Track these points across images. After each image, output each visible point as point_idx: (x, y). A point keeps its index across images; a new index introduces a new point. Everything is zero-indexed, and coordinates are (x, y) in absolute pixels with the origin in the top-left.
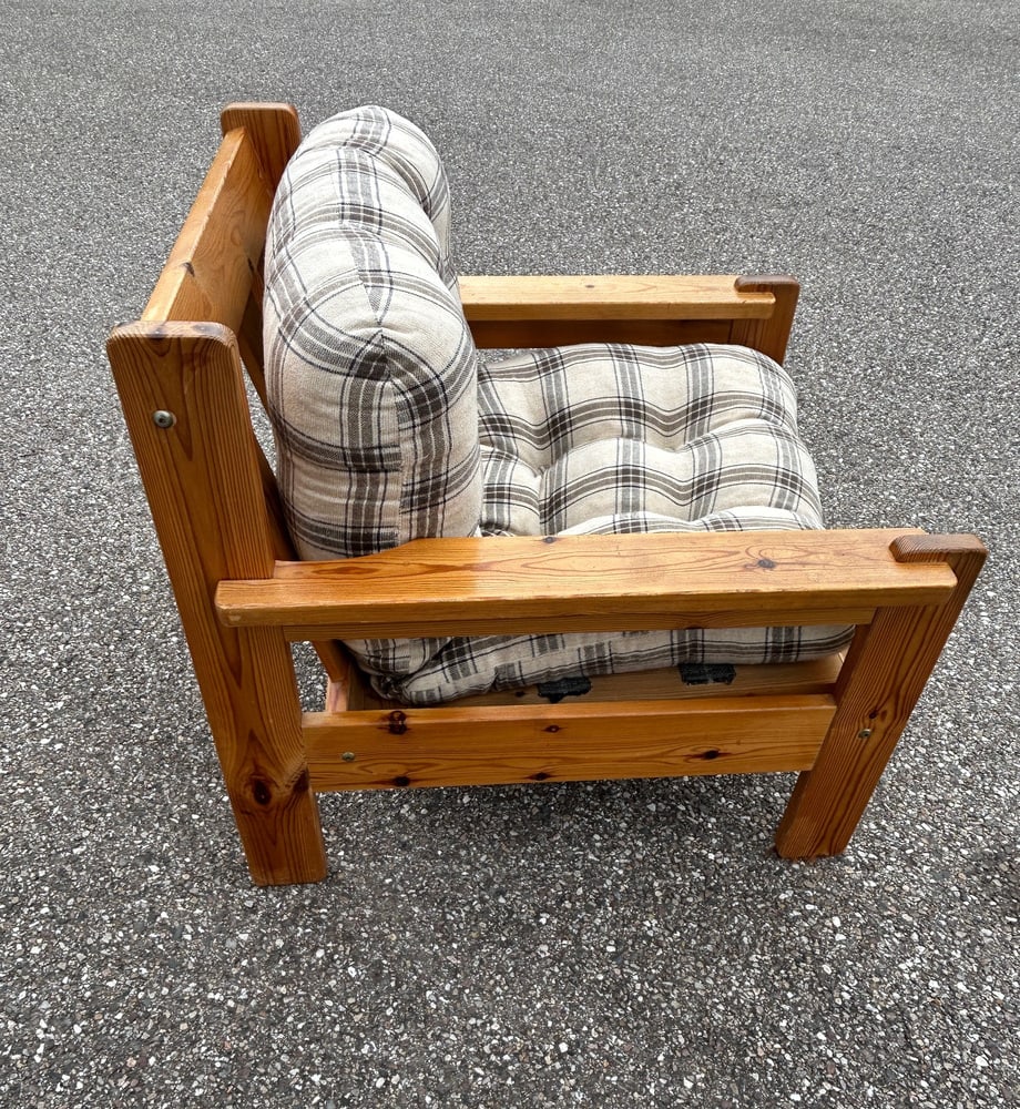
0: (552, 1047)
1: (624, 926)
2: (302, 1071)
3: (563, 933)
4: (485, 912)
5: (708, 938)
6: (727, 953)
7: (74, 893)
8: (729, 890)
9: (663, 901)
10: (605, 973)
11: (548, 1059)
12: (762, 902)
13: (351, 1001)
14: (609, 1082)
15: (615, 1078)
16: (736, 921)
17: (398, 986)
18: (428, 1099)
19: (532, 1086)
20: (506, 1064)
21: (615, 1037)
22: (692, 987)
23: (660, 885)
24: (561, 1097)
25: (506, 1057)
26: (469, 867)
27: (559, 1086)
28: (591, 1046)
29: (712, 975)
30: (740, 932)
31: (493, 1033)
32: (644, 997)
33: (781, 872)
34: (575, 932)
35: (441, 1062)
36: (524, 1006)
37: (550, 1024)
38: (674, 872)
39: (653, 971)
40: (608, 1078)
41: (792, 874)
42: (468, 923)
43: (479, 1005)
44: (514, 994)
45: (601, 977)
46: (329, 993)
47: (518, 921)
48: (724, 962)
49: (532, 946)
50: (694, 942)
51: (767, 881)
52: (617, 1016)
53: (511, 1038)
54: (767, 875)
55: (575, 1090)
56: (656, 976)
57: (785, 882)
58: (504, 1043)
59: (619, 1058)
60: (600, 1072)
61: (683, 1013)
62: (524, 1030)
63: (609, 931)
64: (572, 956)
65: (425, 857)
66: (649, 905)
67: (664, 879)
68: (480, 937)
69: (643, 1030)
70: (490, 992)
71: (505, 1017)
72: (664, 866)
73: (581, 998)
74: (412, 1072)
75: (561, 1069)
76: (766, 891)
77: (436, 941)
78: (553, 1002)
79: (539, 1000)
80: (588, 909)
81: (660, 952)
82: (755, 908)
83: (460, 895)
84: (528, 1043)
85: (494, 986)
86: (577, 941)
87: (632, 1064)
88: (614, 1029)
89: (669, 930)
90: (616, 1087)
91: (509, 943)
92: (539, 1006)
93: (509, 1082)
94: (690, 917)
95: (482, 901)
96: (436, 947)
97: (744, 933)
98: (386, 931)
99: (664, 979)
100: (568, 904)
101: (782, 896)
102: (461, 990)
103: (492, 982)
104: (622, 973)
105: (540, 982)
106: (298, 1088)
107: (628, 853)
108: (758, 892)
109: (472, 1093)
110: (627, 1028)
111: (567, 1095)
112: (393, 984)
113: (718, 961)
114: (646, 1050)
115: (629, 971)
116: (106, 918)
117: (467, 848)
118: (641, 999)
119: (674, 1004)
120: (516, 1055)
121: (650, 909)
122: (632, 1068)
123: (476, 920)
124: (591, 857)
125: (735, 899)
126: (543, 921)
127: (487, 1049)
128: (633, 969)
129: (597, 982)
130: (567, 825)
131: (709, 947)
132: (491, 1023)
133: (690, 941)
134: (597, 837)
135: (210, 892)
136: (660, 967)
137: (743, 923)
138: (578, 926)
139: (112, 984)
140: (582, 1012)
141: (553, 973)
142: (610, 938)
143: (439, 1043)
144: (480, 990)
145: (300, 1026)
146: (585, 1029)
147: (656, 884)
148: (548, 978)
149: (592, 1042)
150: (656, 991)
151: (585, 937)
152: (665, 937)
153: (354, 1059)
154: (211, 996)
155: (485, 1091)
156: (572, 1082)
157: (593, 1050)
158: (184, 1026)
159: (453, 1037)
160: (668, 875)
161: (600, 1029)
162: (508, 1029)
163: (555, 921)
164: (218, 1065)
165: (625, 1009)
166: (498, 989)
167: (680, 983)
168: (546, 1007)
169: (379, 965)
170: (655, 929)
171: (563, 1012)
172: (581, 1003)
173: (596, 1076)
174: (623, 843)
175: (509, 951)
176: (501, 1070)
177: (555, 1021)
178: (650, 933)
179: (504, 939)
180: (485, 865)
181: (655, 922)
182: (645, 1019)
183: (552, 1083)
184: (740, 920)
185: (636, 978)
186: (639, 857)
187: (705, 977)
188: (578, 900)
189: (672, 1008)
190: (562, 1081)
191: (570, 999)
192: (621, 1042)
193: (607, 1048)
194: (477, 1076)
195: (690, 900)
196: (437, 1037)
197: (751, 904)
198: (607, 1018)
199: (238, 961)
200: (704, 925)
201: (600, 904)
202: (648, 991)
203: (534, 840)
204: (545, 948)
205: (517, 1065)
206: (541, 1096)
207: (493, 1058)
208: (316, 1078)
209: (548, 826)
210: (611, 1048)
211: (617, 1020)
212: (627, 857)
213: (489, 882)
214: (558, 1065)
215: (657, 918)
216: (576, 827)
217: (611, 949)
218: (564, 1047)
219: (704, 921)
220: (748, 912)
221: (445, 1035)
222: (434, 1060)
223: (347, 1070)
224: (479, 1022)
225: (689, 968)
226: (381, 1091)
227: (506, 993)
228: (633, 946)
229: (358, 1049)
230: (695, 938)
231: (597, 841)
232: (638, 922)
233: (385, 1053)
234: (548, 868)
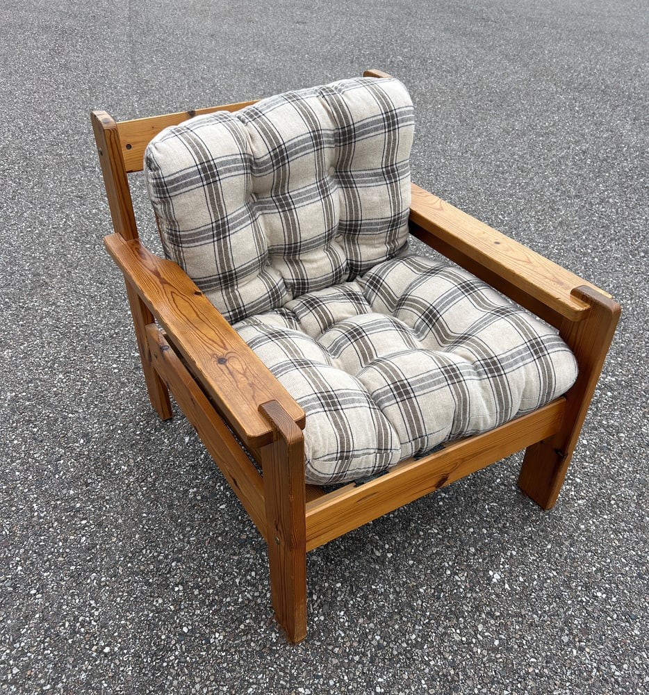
0: (103, 644)
1: (206, 625)
2: (20, 561)
3: (176, 602)
4: (160, 562)
5: (234, 671)
6: (232, 687)
7: (50, 430)
8: (278, 658)
9: (240, 632)
10: (168, 637)
11: (95, 647)
12: (286, 681)
13: (68, 550)
14: (102, 684)
15: (106, 685)
16: (260, 677)
17: (89, 561)
18: (37, 616)
19: (74, 651)
20: (79, 632)
21: (131, 668)
22: (194, 684)
23: (249, 623)
24: (77, 669)
25: (82, 630)
26: (182, 537)
27: (83, 663)
28: (117, 662)
29: (210, 689)
30: (253, 683)
31: (92, 615)
32: (168, 665)
33: (318, 677)
34: (182, 607)
35: (60, 607)
36: (117, 616)
37: (116, 634)
38: (264, 624)
39: (188, 658)
40: (104, 682)
41: (324, 684)
42: (147, 561)
43: (103, 598)
44: (121, 607)
45: (163, 637)
46: (65, 540)
47: (167, 579)
48: (225, 689)
49: (156, 595)
50: (225, 665)
51: (304, 674)
52: (145, 660)
53: (95, 624)
54: (309, 672)
55: (86, 672)
56: (186, 662)
57: (313, 684)
58: (90, 623)
59: (119, 679)
60: (104, 676)
61: (173, 690)
62: (104, 626)
63: (197, 621)
64: (165, 616)
65: (171, 518)
66: (230, 628)
67: (255, 623)
68: (143, 571)
69: (146, 678)
70: (114, 597)
71: (104, 613)
72: (264, 616)
73: (143, 637)
74: (46, 599)
75: (92, 657)
76: (296, 678)
77: (126, 556)
78: (130, 627)
79: (126, 620)
80: (203, 602)
81: (204, 653)
82: (279, 679)
83: (161, 546)
84: (98, 633)
85: (119, 596)
86: (176, 612)
87: (120, 688)
88: (135, 665)
89: (222, 648)
90: (101, 689)
91: (150, 585)
92: (123, 622)
93: (70, 641)
94: (241, 652)
95: (166, 557)
96: (122, 559)
97: (255, 686)
98: (115, 535)
99: (187, 667)
100: (196, 592)
101: (301, 690)
102: (106, 585)
103: (120, 594)
104: (175, 645)
105: (137, 613)
106: (11, 566)
107: (257, 594)
108: (291, 675)
109: (52, 631)
110: (141, 669)
111: (80, 670)
112: (88, 558)
113: (222, 686)
114: (134, 688)
115: (178, 647)
116: (46, 447)
117: (193, 528)
118: (165, 664)
119: (175, 683)
120: (87, 633)
121: (228, 630)
122: (118, 689)
123: (152, 562)
124: (237, 581)
125: (275, 666)
126: (176, 589)
127: (81, 618)
128: (181, 648)
129: (159, 637)
130: (248, 556)
131: (228, 675)
132: (97, 610)
133: (224, 663)
134: (253, 574)
135: (85, 465)
136: (194, 660)
137: (261, 681)
138: (187, 606)
139: (17, 473)
140: (134, 644)
141: (148, 615)
142: (192, 625)
143: (70, 598)
144: (112, 592)
145: (41, 544)
146: (125, 651)
147: (248, 621)
148: (142, 615)
149: (120, 660)
150: (176, 668)
151: (183, 613)
152: (215, 649)
153: (38, 574)
154: (35, 505)
155: (57, 635)
156: (90, 667)
157: (115, 664)
158: (14, 508)
159: (77, 601)
160: (259, 623)
161: (130, 659)
162: (99, 620)
163: (181, 594)
164: (4, 533)
165: (152, 661)
166: (119, 599)
167: (190, 676)
168: (124, 626)
169: (94, 546)
170: (217, 641)
171: (128, 635)
172: (139, 639)
173: (101, 675)
174: (260, 587)
175: (145, 588)
176: (74, 632)
177: (119, 636)
178: (212, 641)
179: (151, 581)
180: (189, 542)
181: (221, 638)
182: (153, 675)
183: (82, 659)
184: (262, 678)
185: (177, 653)
186: (259, 601)
187: (206, 686)
188: (203, 594)
189: (171, 683)
190: (86, 663)
191: (138, 632)
192: (130, 673)
193: (121, 669)
194: (64, 625)
195: (252, 644)
196: (73, 595)
197: (279, 677)
198: (140, 657)
199: (58, 500)
200: (241, 662)
201: (211, 605)
202: (173, 664)
203: (224, 550)
204: (160, 601)
205: (82, 637)
206: (71, 660)
207: (78, 624)
208: (20, 568)
209: (240, 549)
210: (123, 671)
211: (142, 662)
212: (253, 596)
213: (180, 551)
214: (94, 654)
215: (225, 637)
216: (251, 560)
217: (185, 630)
218: (107, 650)
219: (244, 660)
220: (272, 679)
221: (76, 597)
222: (59, 603)
223: (31, 576)
224: (94, 605)
225: (205, 674)
226: (29, 595)
227: (118, 604)
228: (196, 638)
229: (44, 572)
230: (228, 664)
231: (250, 575)
232: (214, 630)
233: (50, 582)
234: (212, 568)
